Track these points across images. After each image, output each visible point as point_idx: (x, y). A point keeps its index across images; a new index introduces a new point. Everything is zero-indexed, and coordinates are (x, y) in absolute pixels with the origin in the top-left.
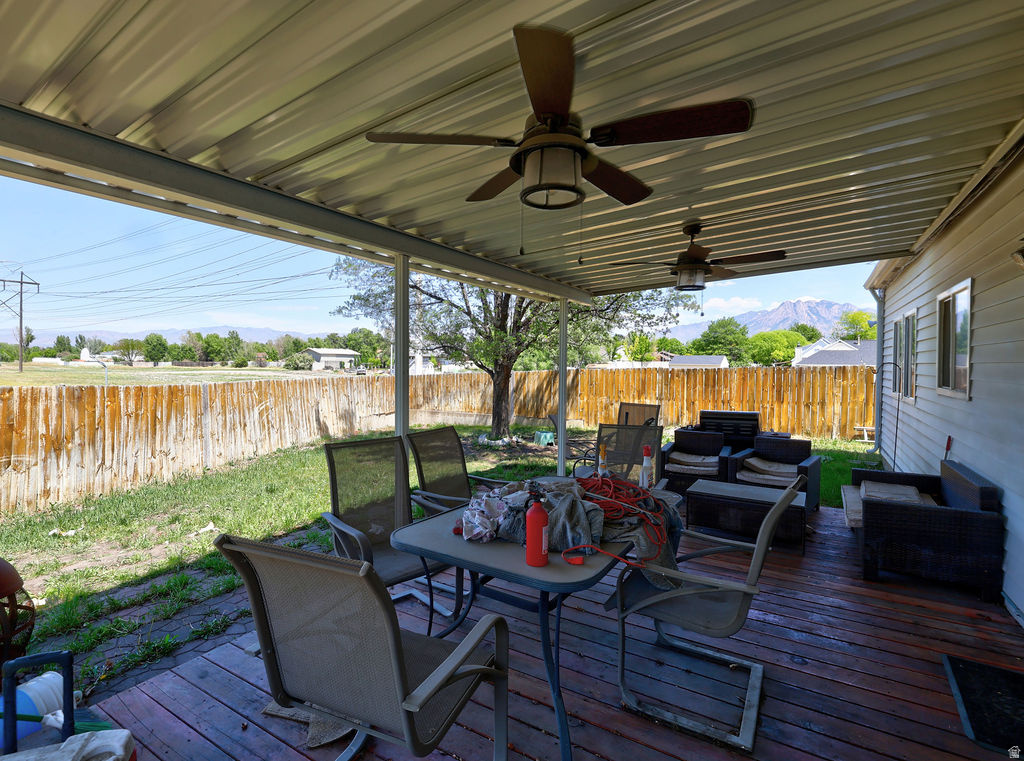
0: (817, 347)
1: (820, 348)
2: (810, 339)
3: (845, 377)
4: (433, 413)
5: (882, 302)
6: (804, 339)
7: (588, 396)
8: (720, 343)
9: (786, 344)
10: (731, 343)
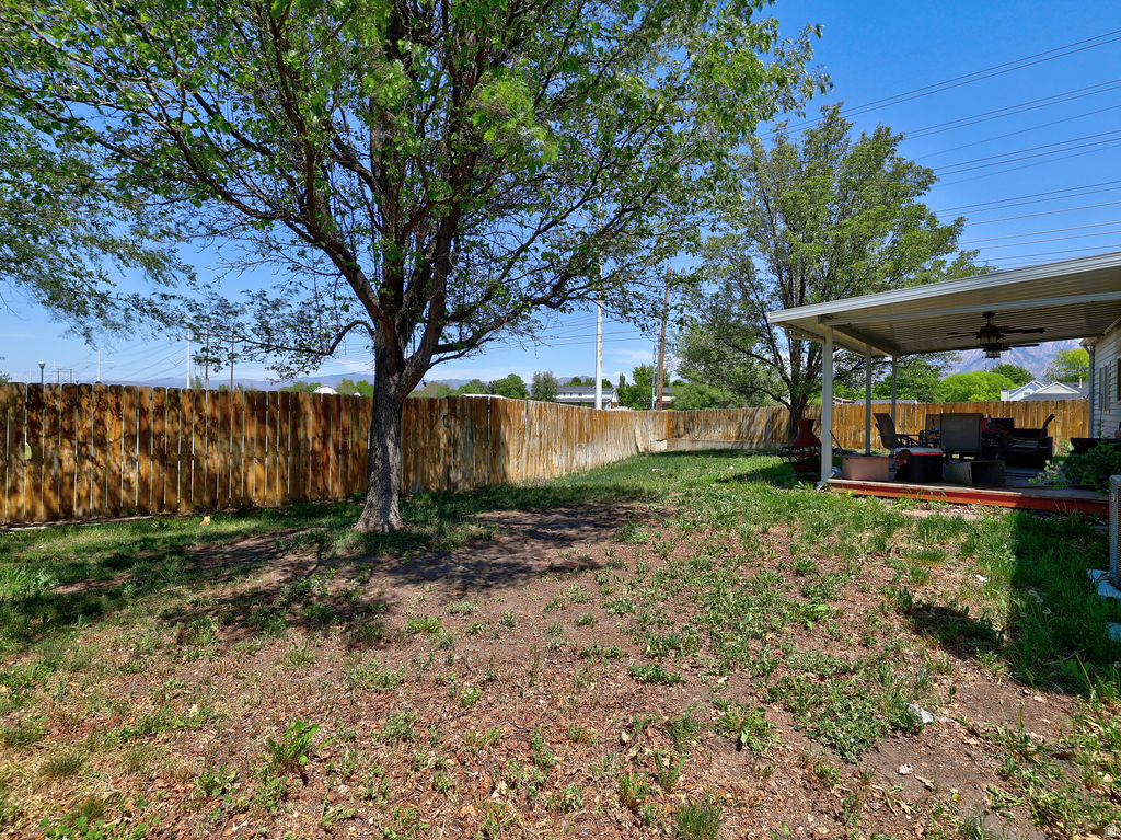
0: (1027, 391)
1: (1032, 392)
2: (1016, 382)
3: (1064, 408)
4: (693, 441)
5: (1092, 354)
6: (1009, 381)
7: (839, 426)
8: (909, 386)
9: (988, 387)
10: (920, 386)
